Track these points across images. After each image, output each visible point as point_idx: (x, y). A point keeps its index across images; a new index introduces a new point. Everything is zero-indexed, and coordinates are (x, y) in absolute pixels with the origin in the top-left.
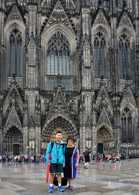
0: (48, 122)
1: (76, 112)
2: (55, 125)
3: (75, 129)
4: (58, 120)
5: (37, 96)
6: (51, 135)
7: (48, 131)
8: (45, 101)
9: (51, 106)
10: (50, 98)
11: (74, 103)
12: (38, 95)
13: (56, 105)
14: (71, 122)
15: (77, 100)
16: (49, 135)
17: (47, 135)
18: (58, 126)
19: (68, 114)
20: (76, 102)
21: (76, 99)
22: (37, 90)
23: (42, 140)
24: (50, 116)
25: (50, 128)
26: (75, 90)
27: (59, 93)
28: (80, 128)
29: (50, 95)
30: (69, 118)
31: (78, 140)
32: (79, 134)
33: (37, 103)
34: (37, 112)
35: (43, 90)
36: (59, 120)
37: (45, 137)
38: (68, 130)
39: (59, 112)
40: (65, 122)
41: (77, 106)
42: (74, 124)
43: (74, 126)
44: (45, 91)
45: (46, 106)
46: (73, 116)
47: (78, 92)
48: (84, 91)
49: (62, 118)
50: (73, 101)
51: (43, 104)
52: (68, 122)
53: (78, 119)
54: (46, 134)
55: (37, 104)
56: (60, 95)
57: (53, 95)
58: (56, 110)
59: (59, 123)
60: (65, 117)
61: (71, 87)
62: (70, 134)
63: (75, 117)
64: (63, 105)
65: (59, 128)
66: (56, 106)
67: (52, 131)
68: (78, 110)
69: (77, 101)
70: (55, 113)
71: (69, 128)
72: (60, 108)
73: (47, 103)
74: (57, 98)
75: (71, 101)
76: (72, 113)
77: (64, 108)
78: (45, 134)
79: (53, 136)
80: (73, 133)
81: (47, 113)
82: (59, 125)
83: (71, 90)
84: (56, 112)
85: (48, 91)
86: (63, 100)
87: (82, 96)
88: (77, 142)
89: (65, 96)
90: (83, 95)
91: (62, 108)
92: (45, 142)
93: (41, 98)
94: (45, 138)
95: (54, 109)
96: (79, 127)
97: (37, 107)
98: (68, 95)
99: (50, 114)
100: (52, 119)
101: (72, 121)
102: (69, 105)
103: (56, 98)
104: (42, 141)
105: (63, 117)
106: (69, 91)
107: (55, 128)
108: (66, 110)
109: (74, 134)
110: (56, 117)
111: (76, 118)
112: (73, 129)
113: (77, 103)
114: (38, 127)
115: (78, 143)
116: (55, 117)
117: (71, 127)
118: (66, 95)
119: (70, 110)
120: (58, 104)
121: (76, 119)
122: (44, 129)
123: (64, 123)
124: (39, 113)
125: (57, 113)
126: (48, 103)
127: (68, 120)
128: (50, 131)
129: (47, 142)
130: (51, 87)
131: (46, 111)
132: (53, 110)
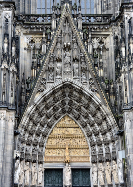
0: (38, 98)
1: (111, 70)
2: (55, 110)
3: (111, 120)
4: (63, 93)
5: (7, 21)
6: (46, 140)
7: (36, 125)
8: (32, 42)
9: (46, 55)
10: (42, 34)
11: (104, 47)
12: (10, 20)
13: (59, 52)
14: (97, 98)
15: (112, 38)
16: (40, 139)
17: (33, 138)
18: (64, 113)
19: (90, 77)
20: (110, 43)
21: (108, 35)
22: (9, 7)
23: (19, 155)
24: (43, 82)
25: (41, 116)
26: (105, 13)
27: (67, 20)
28: (125, 113)
29: (42, 24)
30: (93, 88)
31: (121, 155)
32: (121, 134)
33: (6, 40)
34: (5, 65)
35: (27, 12)
36: (67, 94)
37: (29, 145)
38: (92, 125)
39: (67, 70)
40: (83, 98)
41: (111, 53)
42: (105, 105)
43: (106, 109)
44: (32, 15)
45: (34, 55)
46: (104, 81)
47: (114, 17)
48: (129, 8)
49: (73, 87)
50: (101, 42)
51: (25, 49)
52: (90, 100)
53: (118, 90)
54: (31, 134)
55: (6, 45)
56: (69, 26)
57: (51, 24)
58: (59, 65)
59: (67, 102)
60: (80, 85)
61: (96, 6)
62: (97, 135)
63: (109, 83)
64: (75, 52)
65: (67, 119)
66: (59, 54)
67: (49, 127)
68: (116, 64)
69: (112, 41)
70: (57, 74)
71: (93, 116)
72: (68, 59)
73: (35, 47)
74: (61, 33)
75: (96, 41)
76: (101, 73)
77: (78, 60)
78: (27, 135)
79: (49, 143)
80: (104, 134)
81: (34, 72)
82: (67, 110)
83: (95, 13)
84: (58, 70)
85: (38, 16)
86: (76, 38)
87: (126, 22)
88: (118, 160)
89: (80, 26)
90: (129, 18)
91: (74, 61)
92: (28, 161)
93: (22, 34)
94: (28, 147)
95: (53, 62)
96: (121, 112)
97: (8, 53)
98: (87, 25)
99: (42, 75)
100: (48, 90)
101: (101, 95)
102: (90, 50)
103: (58, 32)
104: (17, 158)
105: (78, 84)
106: (90, 16)
107: (56, 118)
108: (83, 65)
109: (108, 135)
110: (58, 84)
111: (112, 86)
112: (105, 119)
113: (112, 45)
114: (8, 110)
115: (121, 165)
116: (56, 84)
117: (98, 114)
118: (83, 25)
119: (95, 65)
120: (64, 49)
121: (112, 91)
122: (25, 120)
123: (79, 102)
124: (11, 70)
125: (61, 75)
126: (38, 46)
127: (91, 92)
128: (43, 126)
129: (34, 162)
130: (48, 7)
131: (32, 68)
132: (51, 65)
